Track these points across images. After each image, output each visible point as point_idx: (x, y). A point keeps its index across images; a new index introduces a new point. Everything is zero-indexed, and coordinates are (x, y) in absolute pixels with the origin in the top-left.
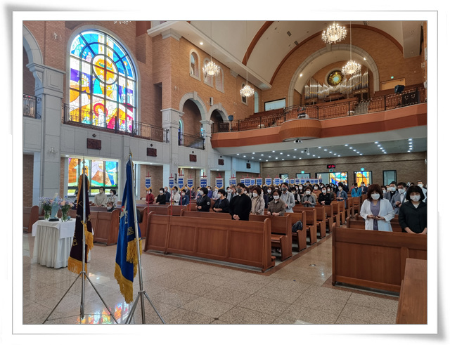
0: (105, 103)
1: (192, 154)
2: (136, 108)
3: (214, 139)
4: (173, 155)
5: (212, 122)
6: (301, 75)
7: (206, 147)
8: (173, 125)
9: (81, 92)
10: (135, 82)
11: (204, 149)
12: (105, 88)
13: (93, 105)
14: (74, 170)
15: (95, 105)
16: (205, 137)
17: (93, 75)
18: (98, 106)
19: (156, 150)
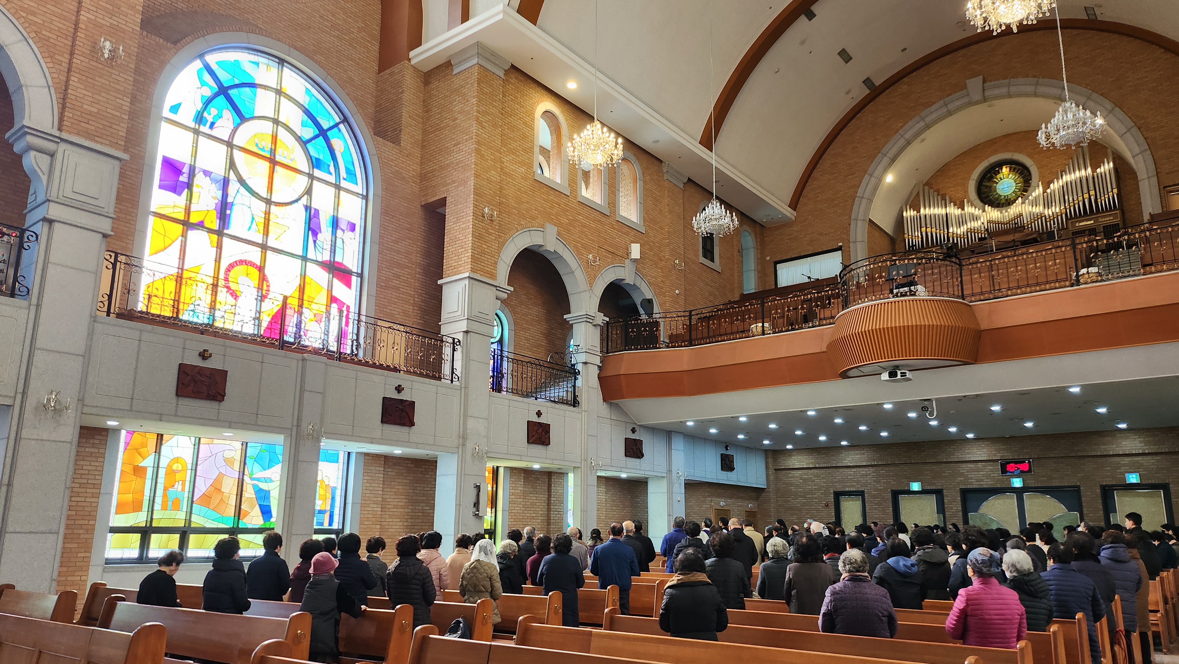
0: (264, 259)
1: (535, 419)
2: (361, 275)
3: (610, 372)
4: (471, 424)
5: (601, 318)
6: (890, 178)
7: (583, 399)
8: (475, 327)
9: (186, 224)
10: (366, 198)
11: (575, 403)
12: (268, 213)
13: (225, 264)
14: (139, 471)
15: (231, 266)
16: (579, 367)
17: (232, 176)
18: (240, 269)
19: (412, 405)
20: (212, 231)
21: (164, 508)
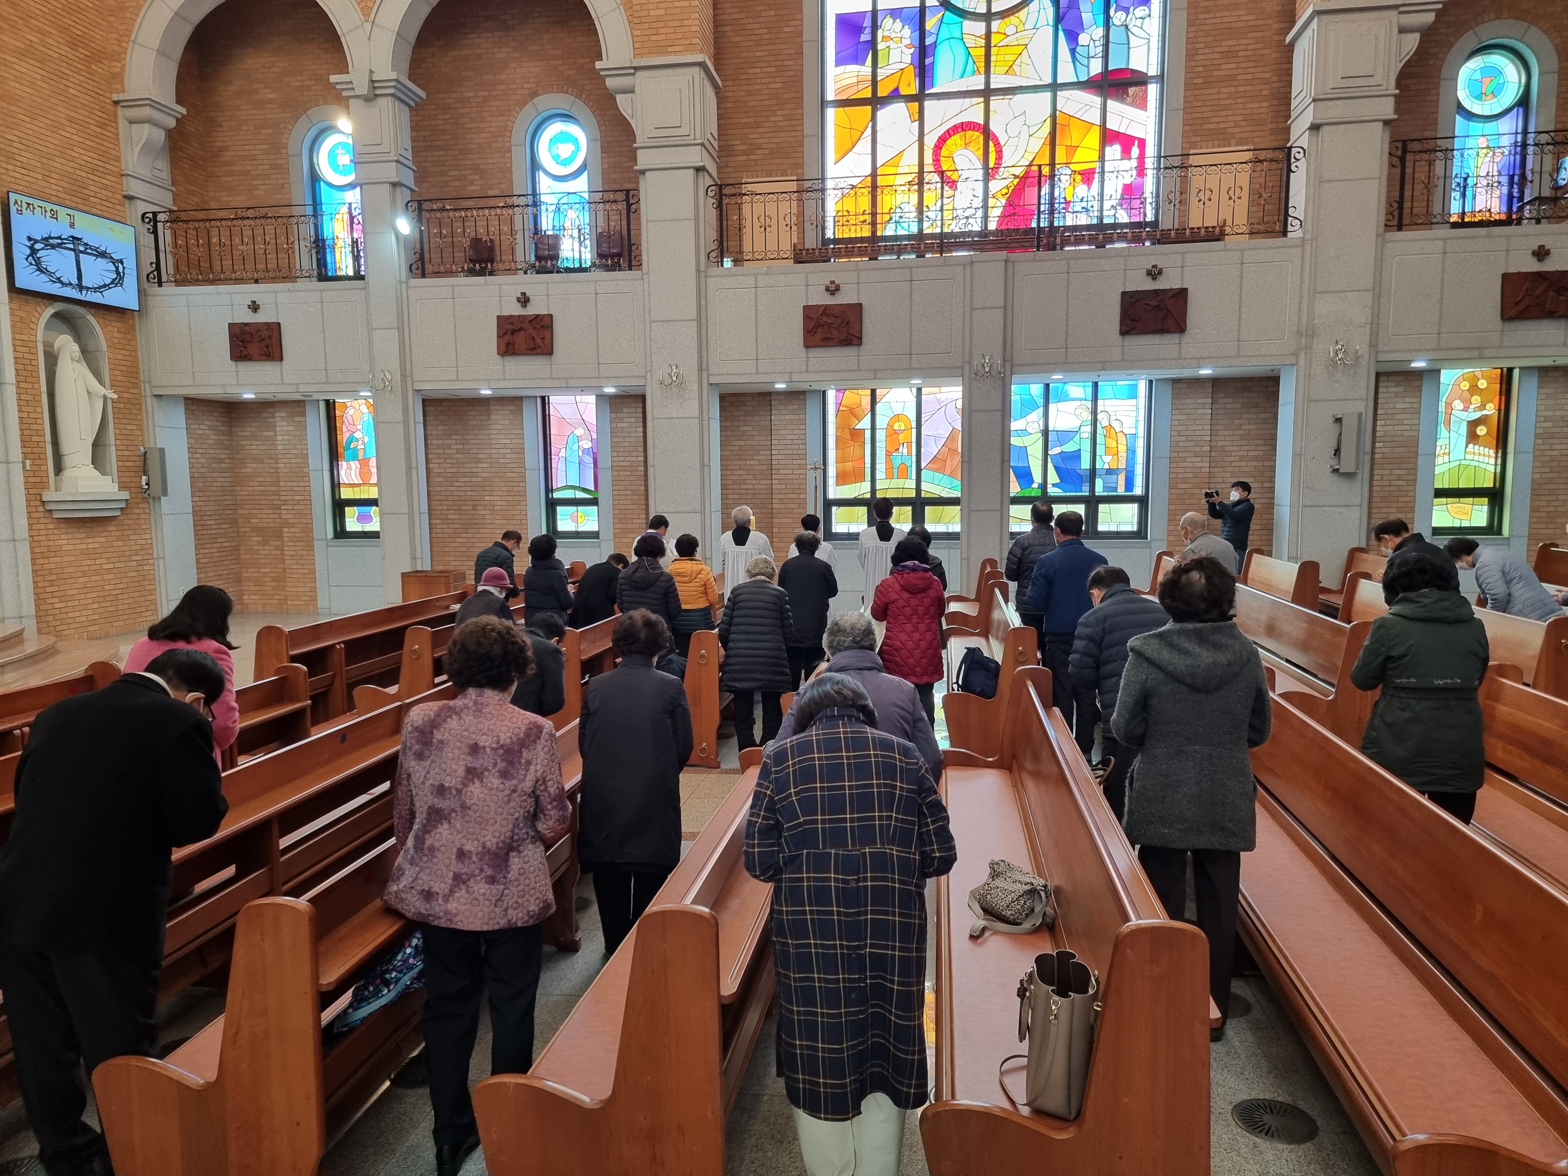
0: (987, 111)
2: (1160, 79)
8: (1333, 111)
9: (876, 102)
12: (986, 39)
13: (930, 142)
14: (856, 434)
15: (942, 140)
18: (956, 139)
19: (1181, 294)
20: (909, 98)
21: (889, 476)
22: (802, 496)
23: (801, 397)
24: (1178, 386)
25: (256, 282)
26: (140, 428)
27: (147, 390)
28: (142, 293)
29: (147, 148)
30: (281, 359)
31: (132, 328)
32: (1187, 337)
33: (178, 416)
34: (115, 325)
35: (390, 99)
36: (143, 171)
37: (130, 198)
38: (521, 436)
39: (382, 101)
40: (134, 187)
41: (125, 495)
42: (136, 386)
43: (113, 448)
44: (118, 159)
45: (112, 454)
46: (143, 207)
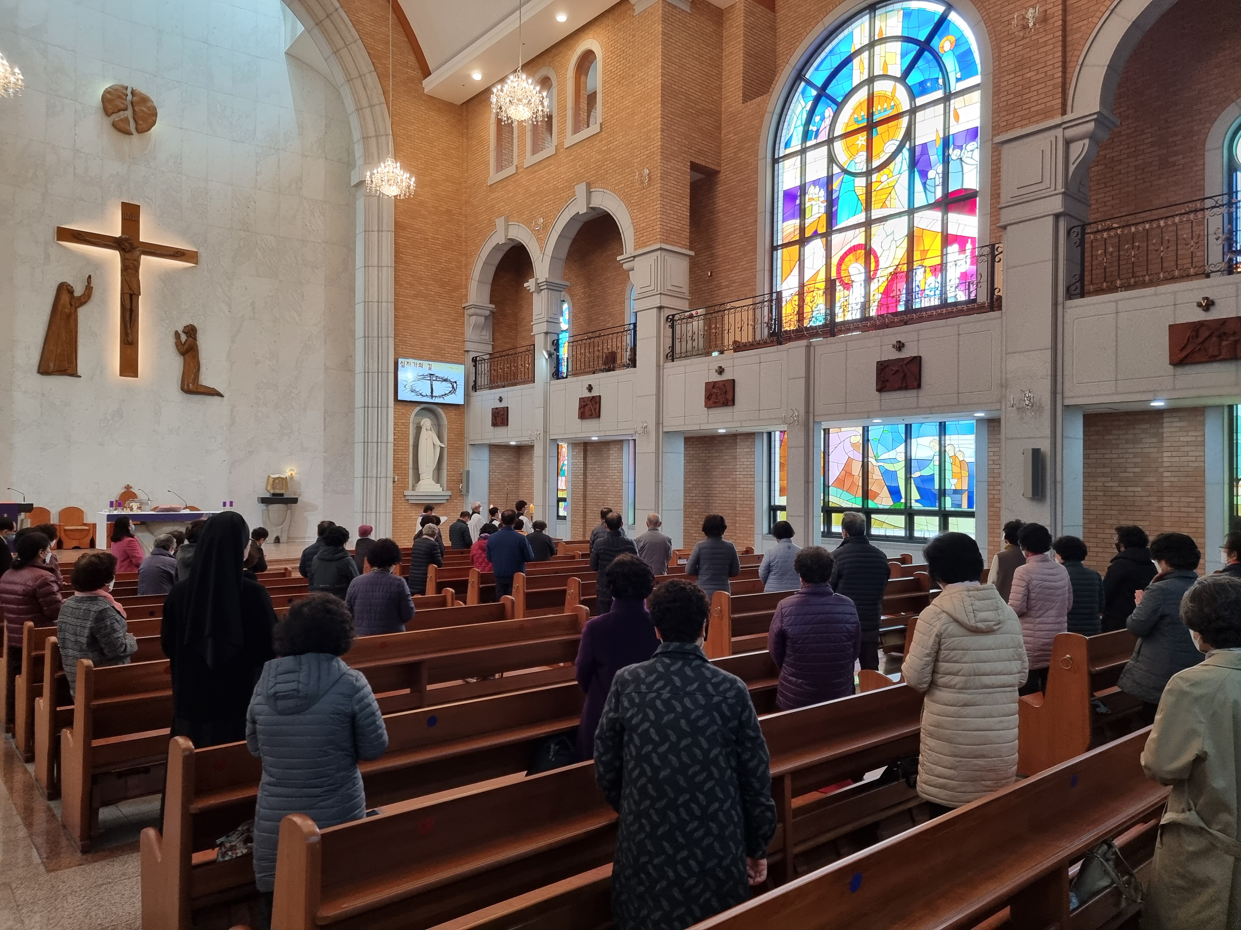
0: (868, 237)
1: (1195, 317)
9: (802, 242)
10: (986, 84)
12: (869, 186)
13: (835, 261)
15: (842, 259)
17: (836, 170)
18: (851, 257)
19: (917, 361)
20: (823, 235)
22: (752, 503)
23: (753, 437)
24: (993, 424)
25: (504, 387)
26: (462, 460)
27: (468, 442)
28: (467, 396)
29: (476, 326)
30: (507, 425)
31: (463, 413)
32: (922, 392)
33: (485, 454)
34: (453, 413)
35: (546, 290)
36: (475, 338)
37: (468, 351)
38: (621, 463)
39: (543, 292)
40: (468, 346)
41: (449, 493)
42: (462, 440)
43: (445, 471)
44: (463, 334)
45: (445, 473)
46: (473, 355)
